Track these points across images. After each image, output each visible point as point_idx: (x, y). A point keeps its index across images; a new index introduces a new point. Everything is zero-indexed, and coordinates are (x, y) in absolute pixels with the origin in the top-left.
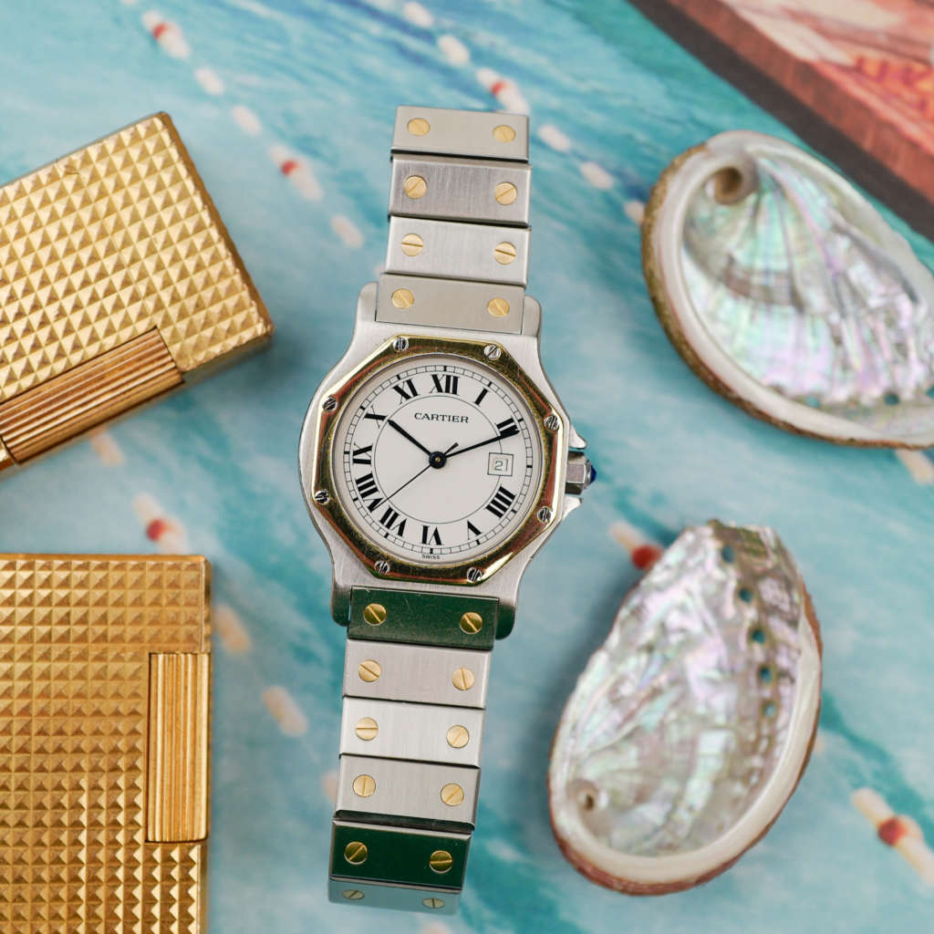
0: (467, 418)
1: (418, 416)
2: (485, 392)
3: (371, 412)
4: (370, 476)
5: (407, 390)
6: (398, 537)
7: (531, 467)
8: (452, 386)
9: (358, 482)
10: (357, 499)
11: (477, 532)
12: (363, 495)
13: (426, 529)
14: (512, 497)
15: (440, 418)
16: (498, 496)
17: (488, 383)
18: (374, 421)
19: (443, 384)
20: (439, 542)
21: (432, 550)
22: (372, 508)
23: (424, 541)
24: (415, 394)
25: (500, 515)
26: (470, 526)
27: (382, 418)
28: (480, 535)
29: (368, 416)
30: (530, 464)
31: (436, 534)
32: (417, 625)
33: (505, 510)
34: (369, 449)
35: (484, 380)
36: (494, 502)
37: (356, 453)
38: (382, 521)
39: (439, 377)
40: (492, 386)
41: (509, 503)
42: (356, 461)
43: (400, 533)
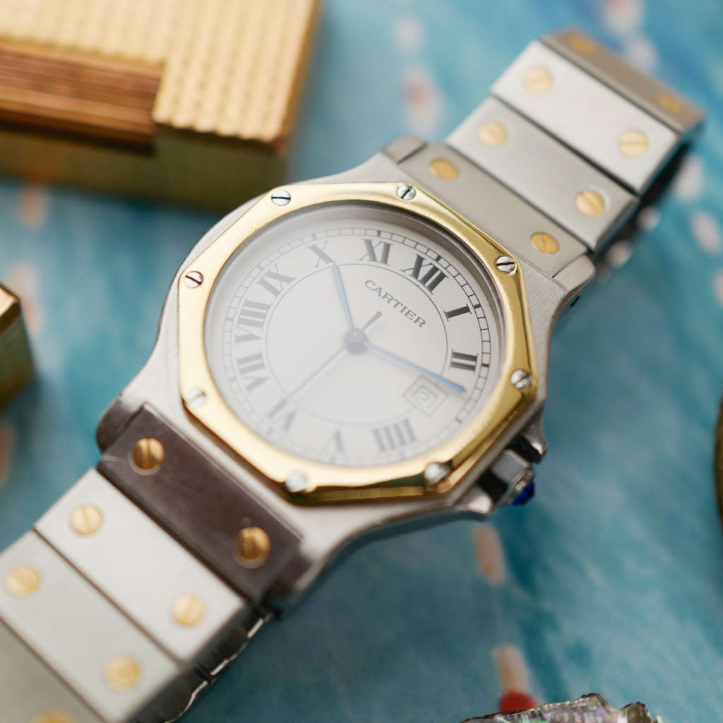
0: (424, 323)
1: (370, 284)
2: (466, 310)
3: (320, 246)
4: (266, 307)
5: (379, 252)
6: (245, 390)
7: (459, 421)
8: (434, 280)
9: (248, 303)
10: (230, 320)
11: (341, 449)
12: (241, 321)
13: (283, 403)
14: (413, 438)
15: (393, 303)
16: (396, 426)
17: (476, 303)
18: (316, 257)
19: (424, 271)
20: (286, 428)
21: (272, 430)
22: (240, 339)
23: (271, 415)
24: (385, 260)
25: (382, 448)
26: (338, 437)
27: (328, 260)
28: (341, 454)
29: (314, 249)
30: (461, 417)
31: (291, 417)
34: (289, 280)
35: (473, 298)
36: (386, 430)
37: (270, 274)
38: (240, 362)
39: (424, 263)
40: (478, 310)
41: (403, 443)
42: (263, 283)
43: (250, 388)
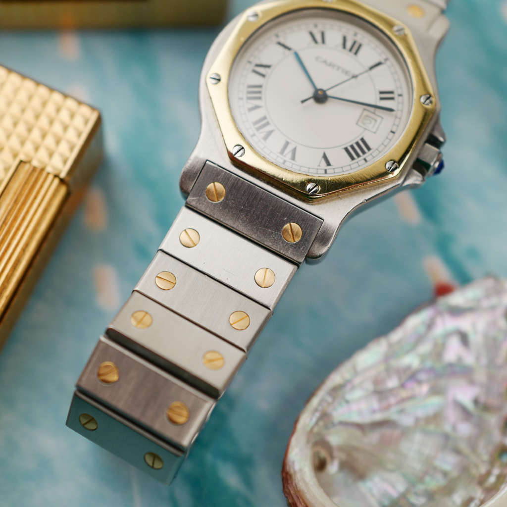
1: (319, 59)
2: (379, 64)
3: (283, 42)
4: (260, 86)
5: (318, 37)
6: (262, 141)
7: (393, 132)
8: (356, 49)
9: (249, 86)
10: (241, 99)
11: (328, 164)
12: (248, 98)
13: (287, 144)
14: (369, 149)
16: (357, 144)
17: (385, 58)
18: (282, 48)
19: (349, 44)
20: (293, 158)
21: (285, 161)
22: (250, 110)
23: (282, 152)
24: (323, 41)
25: (353, 158)
26: (325, 157)
27: (289, 49)
28: (329, 167)
29: (280, 44)
30: (394, 130)
31: (294, 151)
32: (247, 215)
33: (358, 156)
34: (269, 67)
35: (383, 55)
36: (352, 147)
37: (257, 65)
38: (254, 123)
39: (348, 39)
41: (364, 152)
42: (255, 72)
43: (265, 138)
